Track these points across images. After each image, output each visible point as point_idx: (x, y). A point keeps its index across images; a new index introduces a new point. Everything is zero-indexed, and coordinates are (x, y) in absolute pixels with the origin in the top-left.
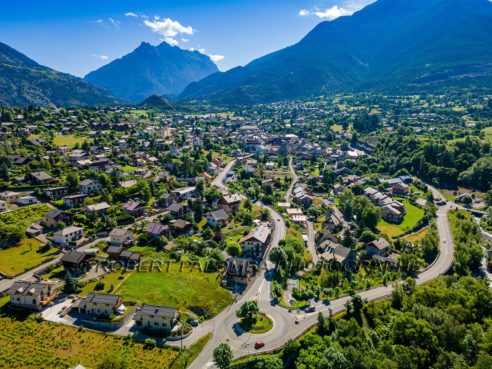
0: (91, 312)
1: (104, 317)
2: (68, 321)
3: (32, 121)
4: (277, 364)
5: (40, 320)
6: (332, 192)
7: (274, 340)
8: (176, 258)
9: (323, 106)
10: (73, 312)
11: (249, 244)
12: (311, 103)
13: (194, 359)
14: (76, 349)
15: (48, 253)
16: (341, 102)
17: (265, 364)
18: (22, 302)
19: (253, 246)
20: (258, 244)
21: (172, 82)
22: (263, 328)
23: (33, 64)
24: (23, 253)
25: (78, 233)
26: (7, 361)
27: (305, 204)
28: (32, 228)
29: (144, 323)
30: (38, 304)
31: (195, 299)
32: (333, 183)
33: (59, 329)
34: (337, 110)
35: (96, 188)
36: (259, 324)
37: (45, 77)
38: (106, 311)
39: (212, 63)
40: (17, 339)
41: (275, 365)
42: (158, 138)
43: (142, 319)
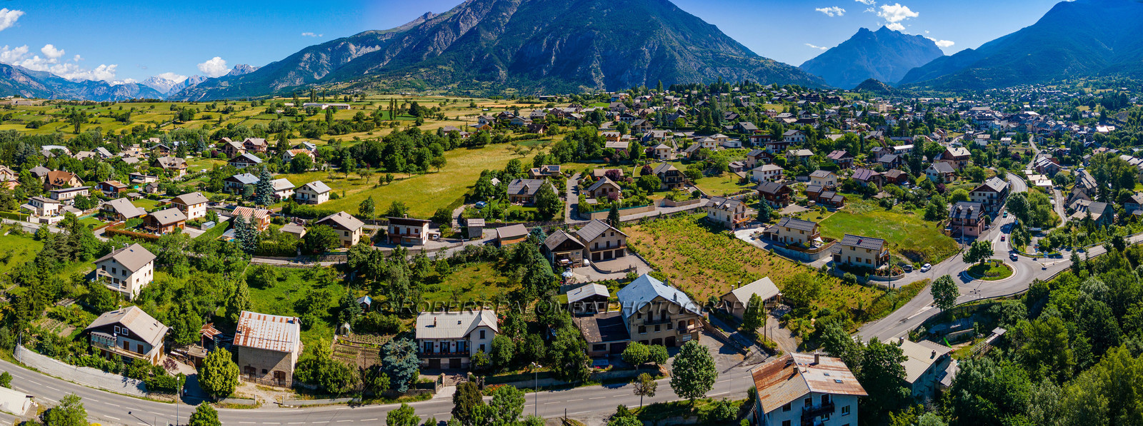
0: (783, 241)
1: (797, 246)
2: (760, 244)
3: (745, 92)
4: (1019, 308)
5: (732, 237)
6: (1081, 164)
7: (1014, 286)
8: (886, 206)
9: (1066, 89)
10: (765, 237)
11: (980, 195)
12: (1052, 87)
13: (906, 303)
14: (765, 268)
15: (746, 186)
16: (1086, 86)
17: (1002, 308)
18: (717, 217)
19: (985, 198)
20: (992, 195)
21: (891, 69)
22: (999, 274)
23: (754, 55)
24: (724, 183)
25: (777, 172)
26: (696, 261)
27: (1050, 172)
28: (734, 164)
29: (844, 259)
30: (732, 222)
31: (909, 243)
32: (1082, 155)
33: (750, 248)
34: (1082, 93)
35: (801, 139)
36: (993, 270)
37: (762, 66)
38: (800, 240)
39: (937, 48)
40: (709, 245)
41: (1016, 310)
42: (872, 110)
43: (841, 252)
